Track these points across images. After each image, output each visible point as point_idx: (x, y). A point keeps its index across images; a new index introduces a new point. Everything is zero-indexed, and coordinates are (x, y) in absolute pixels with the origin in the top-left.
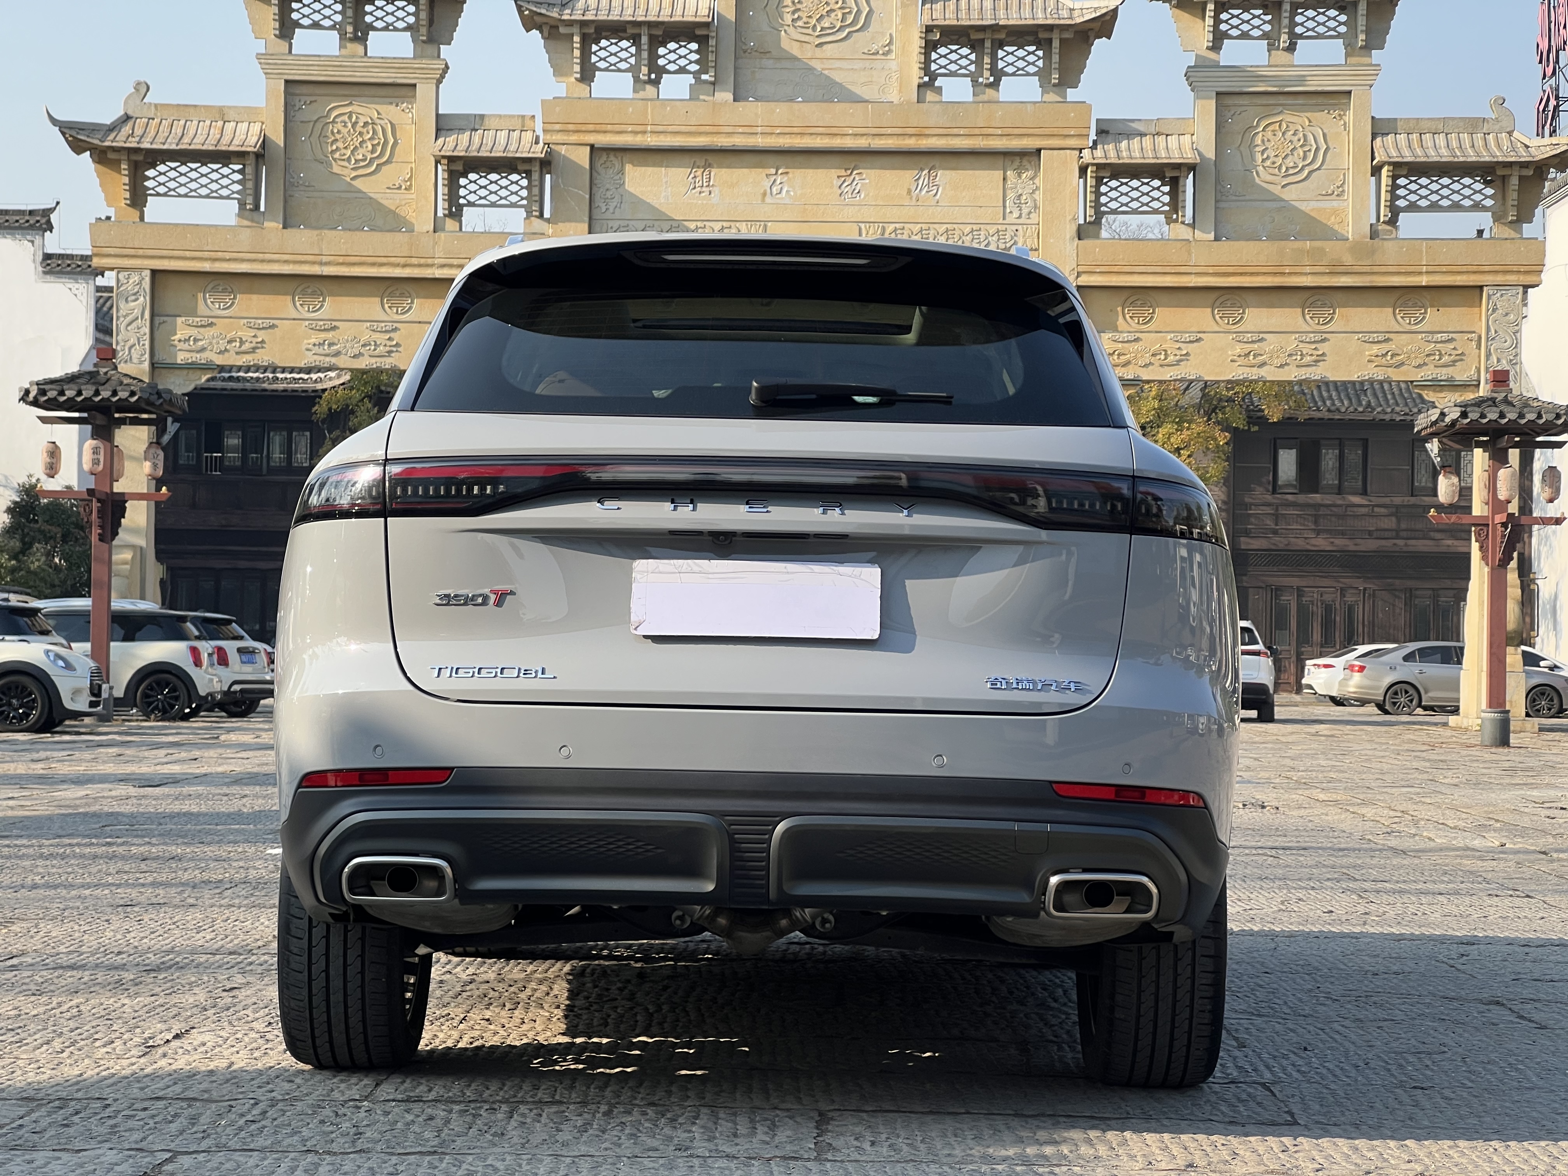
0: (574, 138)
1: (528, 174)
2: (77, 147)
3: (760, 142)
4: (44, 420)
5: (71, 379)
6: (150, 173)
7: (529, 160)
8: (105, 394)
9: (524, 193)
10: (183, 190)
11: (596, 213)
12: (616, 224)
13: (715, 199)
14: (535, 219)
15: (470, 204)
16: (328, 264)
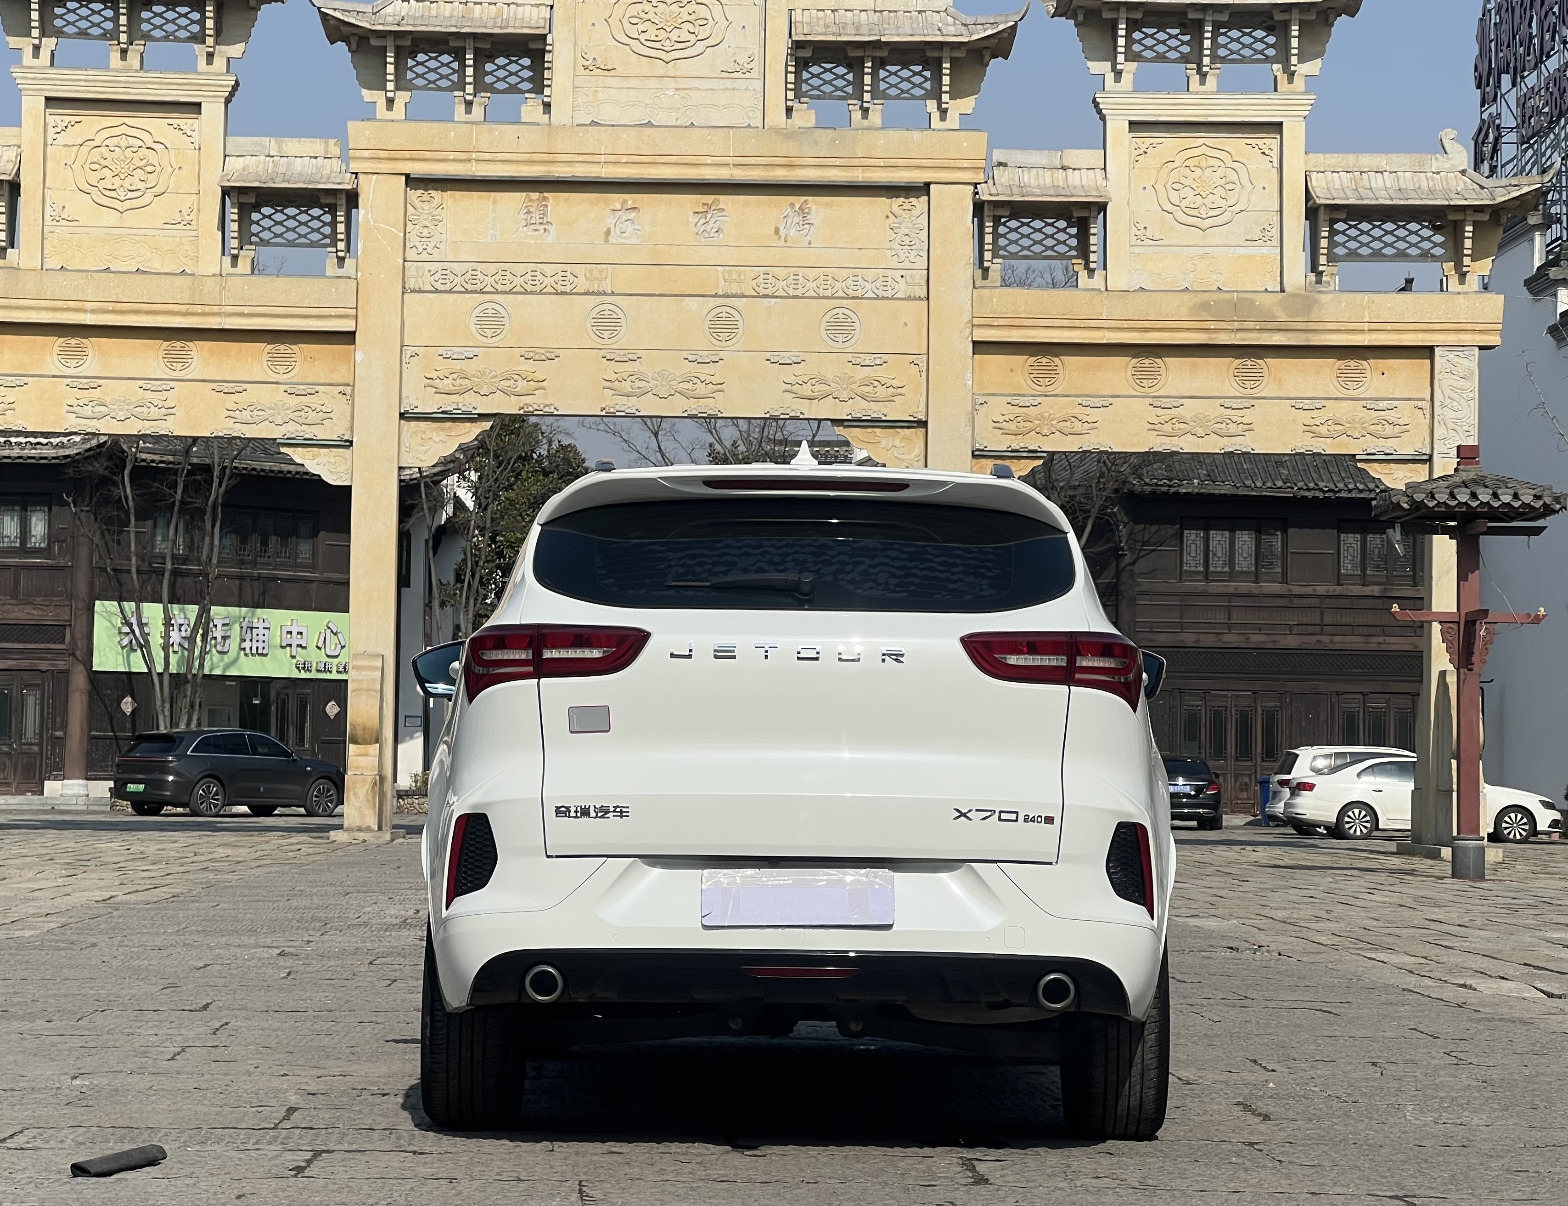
0: (384, 167)
1: (331, 209)
3: (602, 172)
7: (333, 193)
9: (327, 230)
11: (411, 254)
12: (434, 267)
13: (550, 238)
14: (341, 260)
15: (263, 243)
16: (93, 311)
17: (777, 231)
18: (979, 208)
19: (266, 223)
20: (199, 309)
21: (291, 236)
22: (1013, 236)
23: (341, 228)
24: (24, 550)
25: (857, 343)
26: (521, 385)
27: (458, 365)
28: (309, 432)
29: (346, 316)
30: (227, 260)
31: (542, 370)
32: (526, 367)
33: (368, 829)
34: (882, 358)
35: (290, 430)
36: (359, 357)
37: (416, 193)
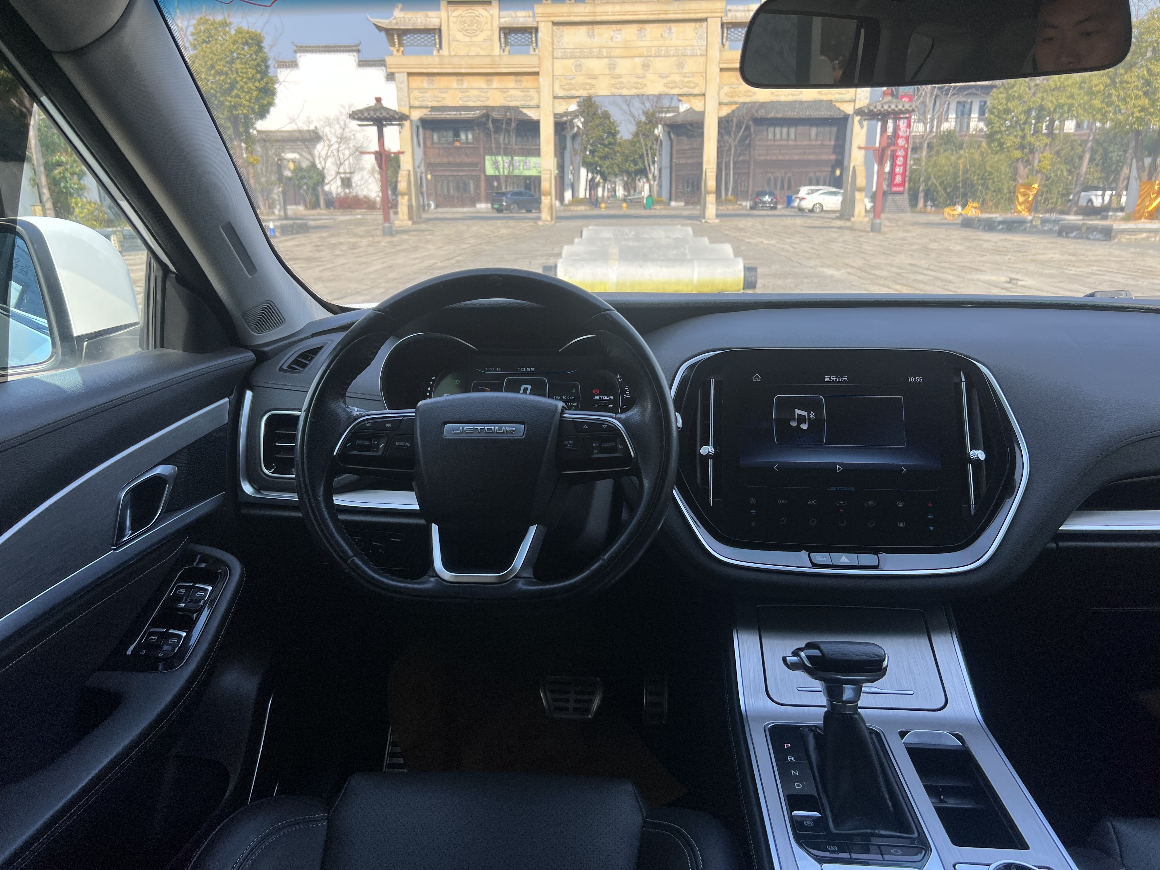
0: (546, 19)
1: (531, 33)
2: (379, 29)
3: (611, 18)
4: (360, 125)
5: (368, 109)
6: (405, 38)
7: (531, 28)
8: (378, 114)
9: (530, 40)
10: (416, 44)
11: (555, 47)
12: (562, 51)
13: (596, 40)
14: (534, 50)
15: (512, 45)
16: (465, 68)
17: (662, 35)
18: (722, 25)
19: (513, 39)
20: (494, 66)
21: (520, 42)
22: (732, 34)
23: (534, 39)
24: (467, 142)
25: (685, 70)
26: (588, 87)
27: (569, 81)
28: (527, 103)
29: (535, 67)
30: (502, 51)
31: (593, 82)
32: (589, 81)
33: (547, 221)
34: (693, 74)
35: (522, 103)
36: (541, 79)
37: (555, 28)
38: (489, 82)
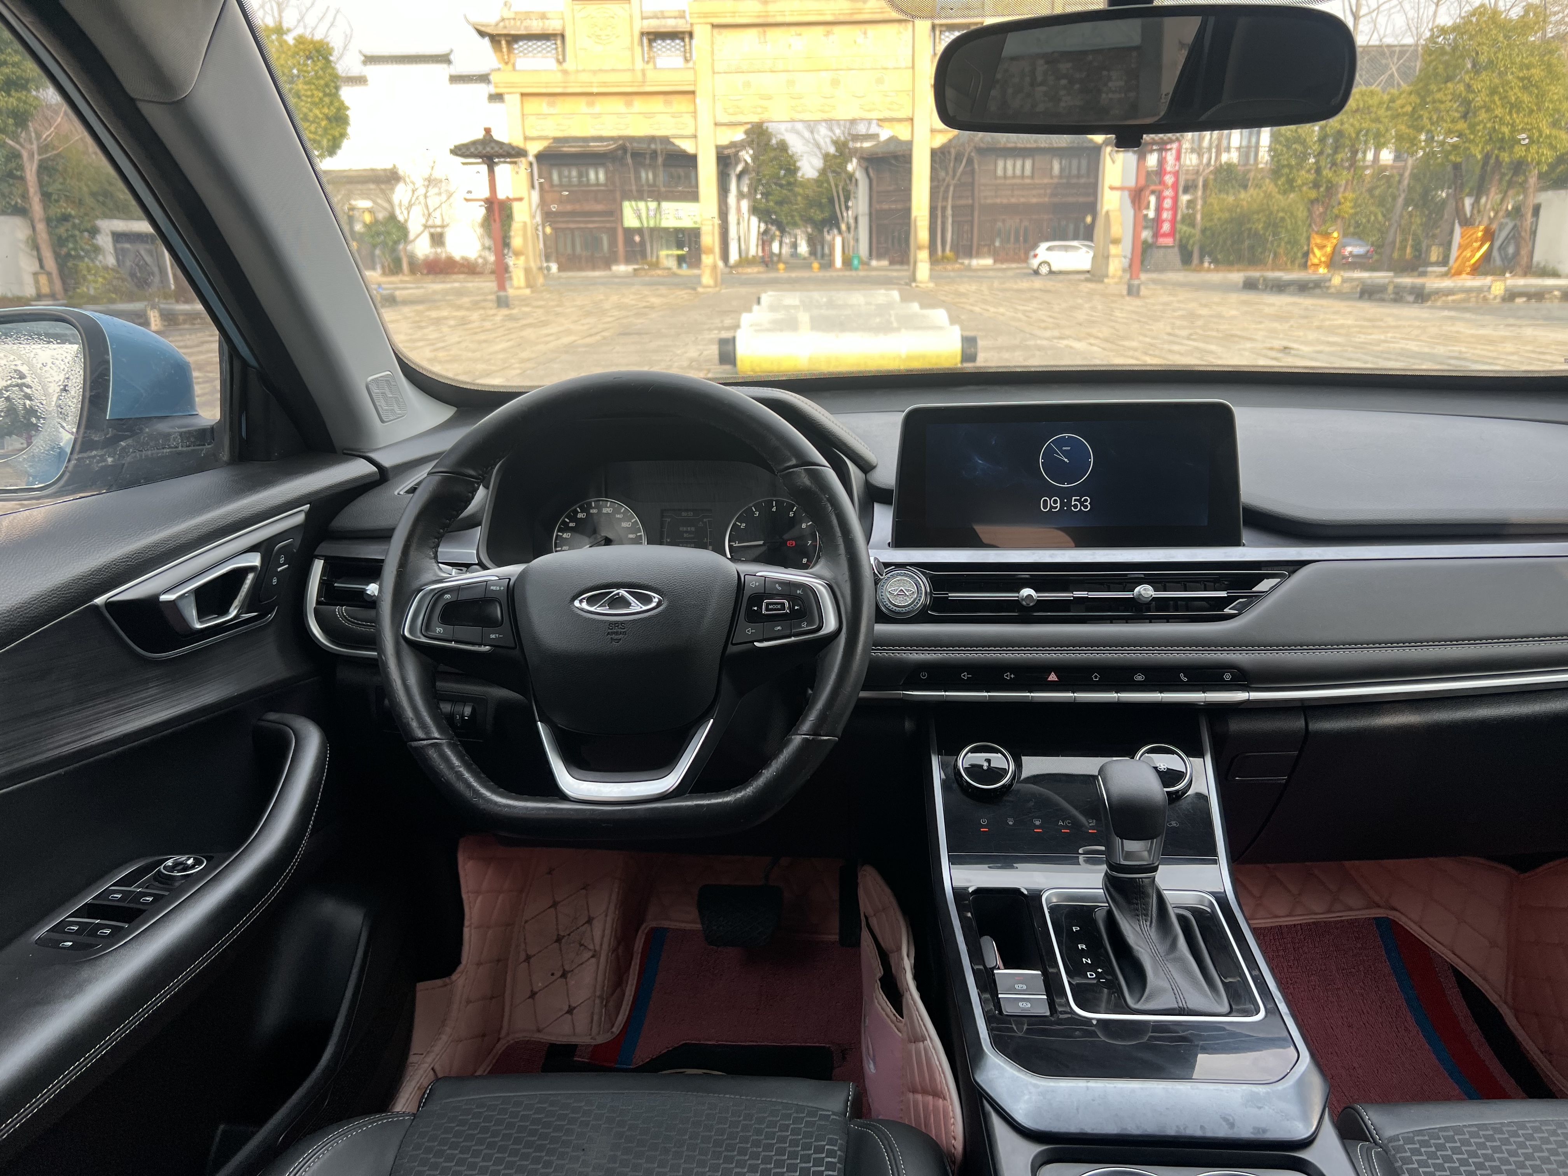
0: (702, 20)
1: (683, 39)
2: (482, 34)
3: (788, 19)
4: (464, 164)
5: (474, 143)
6: (516, 46)
7: (683, 33)
8: (488, 149)
9: (682, 49)
10: (530, 54)
11: (715, 58)
12: (724, 62)
13: (769, 48)
14: (688, 61)
15: (658, 55)
16: (597, 87)
17: (855, 41)
18: (934, 27)
19: (659, 47)
20: (636, 84)
21: (669, 52)
23: (688, 47)
24: (598, 184)
25: (886, 87)
26: (759, 110)
27: (735, 103)
28: (680, 132)
29: (691, 84)
30: (645, 63)
31: (767, 104)
32: (761, 103)
33: (710, 286)
34: (896, 93)
35: (673, 132)
36: (698, 100)
37: (716, 31)
38: (629, 104)
